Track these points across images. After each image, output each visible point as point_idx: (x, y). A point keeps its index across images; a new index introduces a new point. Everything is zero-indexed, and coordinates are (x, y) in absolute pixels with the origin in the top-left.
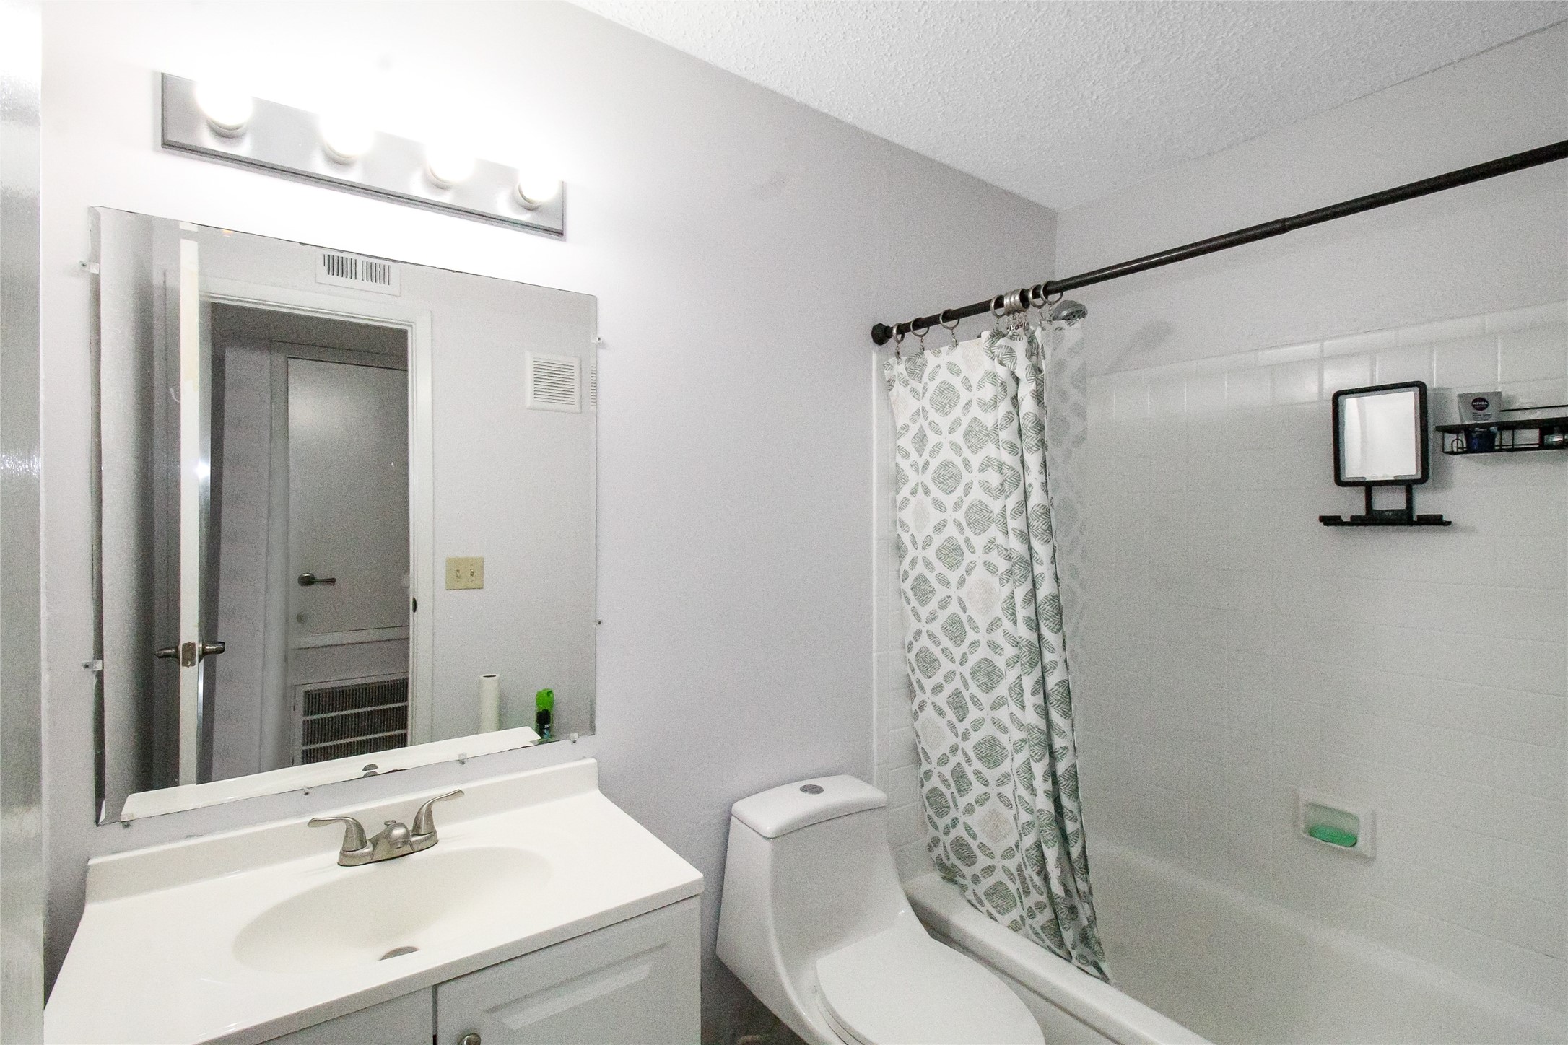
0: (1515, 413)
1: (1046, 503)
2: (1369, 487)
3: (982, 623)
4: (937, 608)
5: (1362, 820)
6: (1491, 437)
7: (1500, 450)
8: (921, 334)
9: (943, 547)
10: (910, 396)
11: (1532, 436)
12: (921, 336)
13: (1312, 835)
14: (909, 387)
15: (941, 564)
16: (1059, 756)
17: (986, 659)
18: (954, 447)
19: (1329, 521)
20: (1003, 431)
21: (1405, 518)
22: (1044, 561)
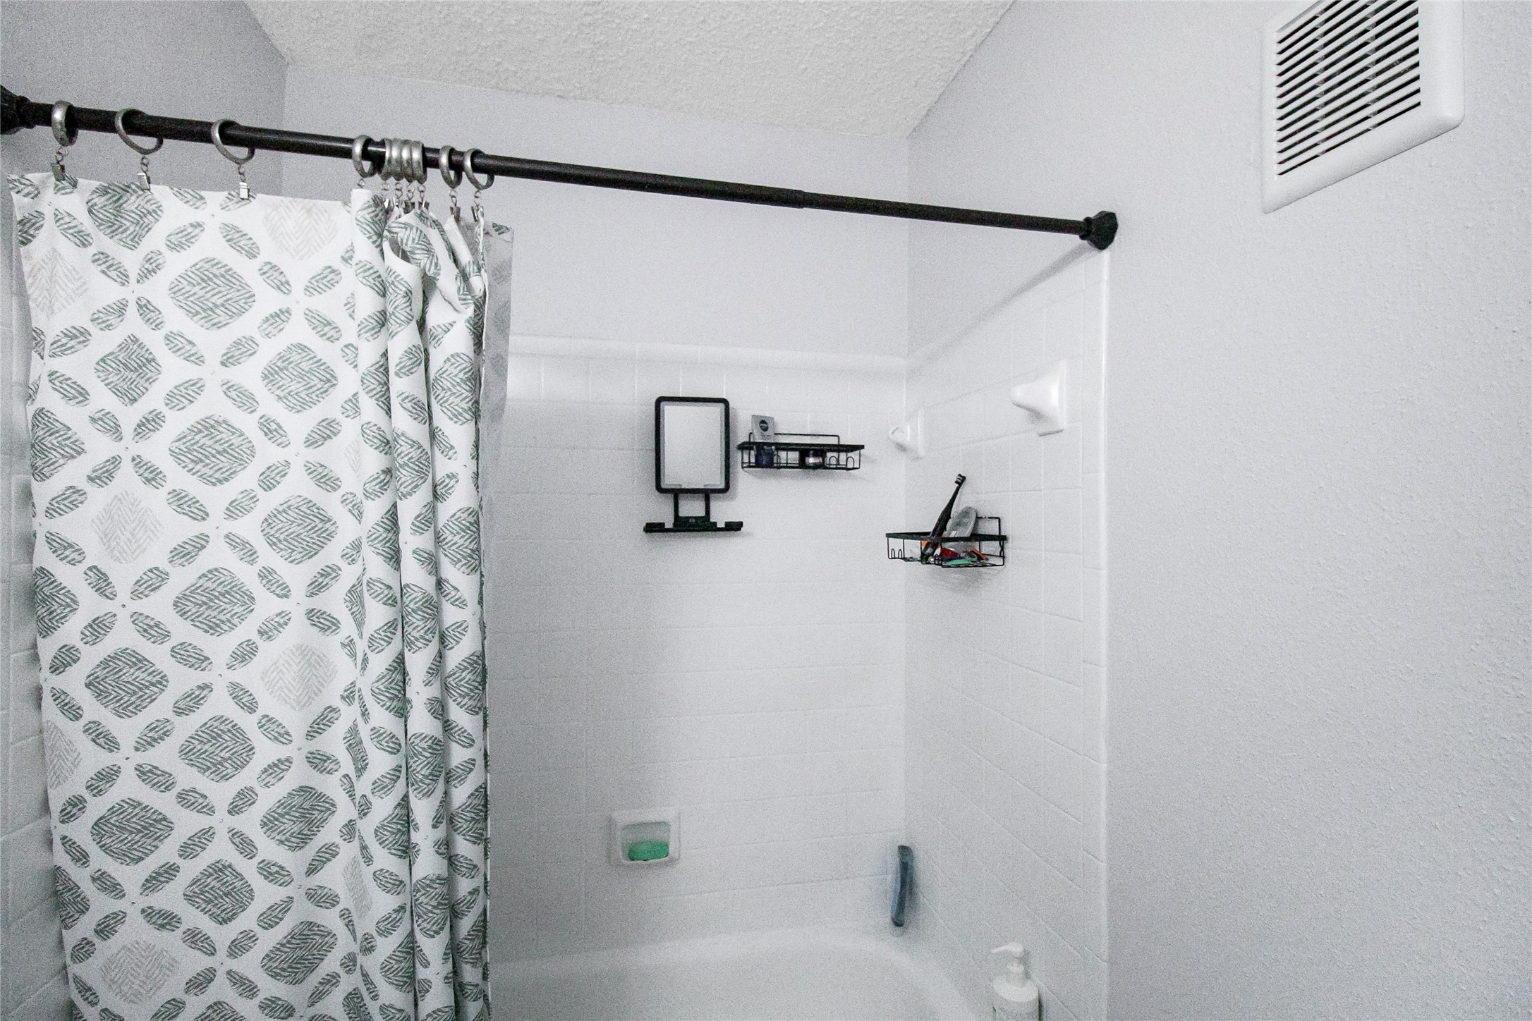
0: (780, 436)
1: (475, 506)
2: (677, 494)
3: (296, 723)
4: (171, 715)
5: (672, 824)
6: (771, 455)
7: (779, 468)
8: (146, 147)
9: (194, 589)
10: (95, 270)
11: (794, 456)
12: (146, 152)
13: (633, 860)
14: (92, 250)
15: (188, 623)
16: (464, 908)
17: (302, 789)
18: (233, 394)
19: (652, 528)
20: (405, 378)
21: (704, 525)
22: (469, 602)
